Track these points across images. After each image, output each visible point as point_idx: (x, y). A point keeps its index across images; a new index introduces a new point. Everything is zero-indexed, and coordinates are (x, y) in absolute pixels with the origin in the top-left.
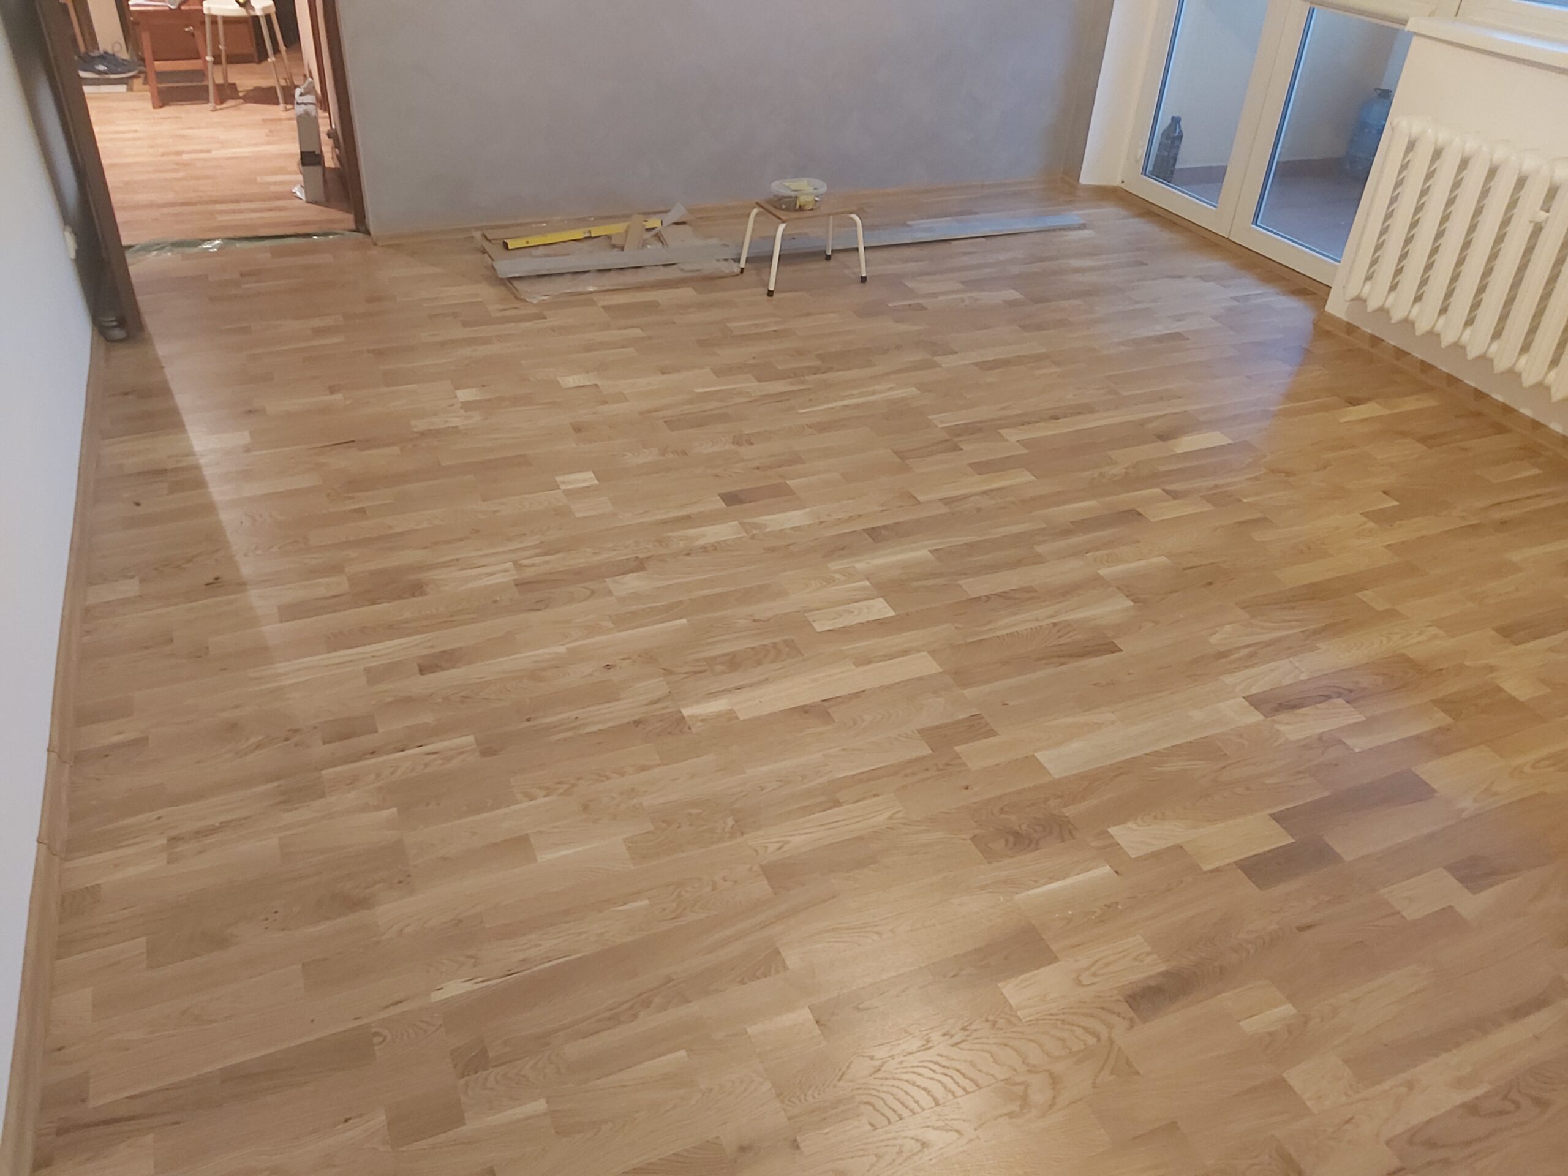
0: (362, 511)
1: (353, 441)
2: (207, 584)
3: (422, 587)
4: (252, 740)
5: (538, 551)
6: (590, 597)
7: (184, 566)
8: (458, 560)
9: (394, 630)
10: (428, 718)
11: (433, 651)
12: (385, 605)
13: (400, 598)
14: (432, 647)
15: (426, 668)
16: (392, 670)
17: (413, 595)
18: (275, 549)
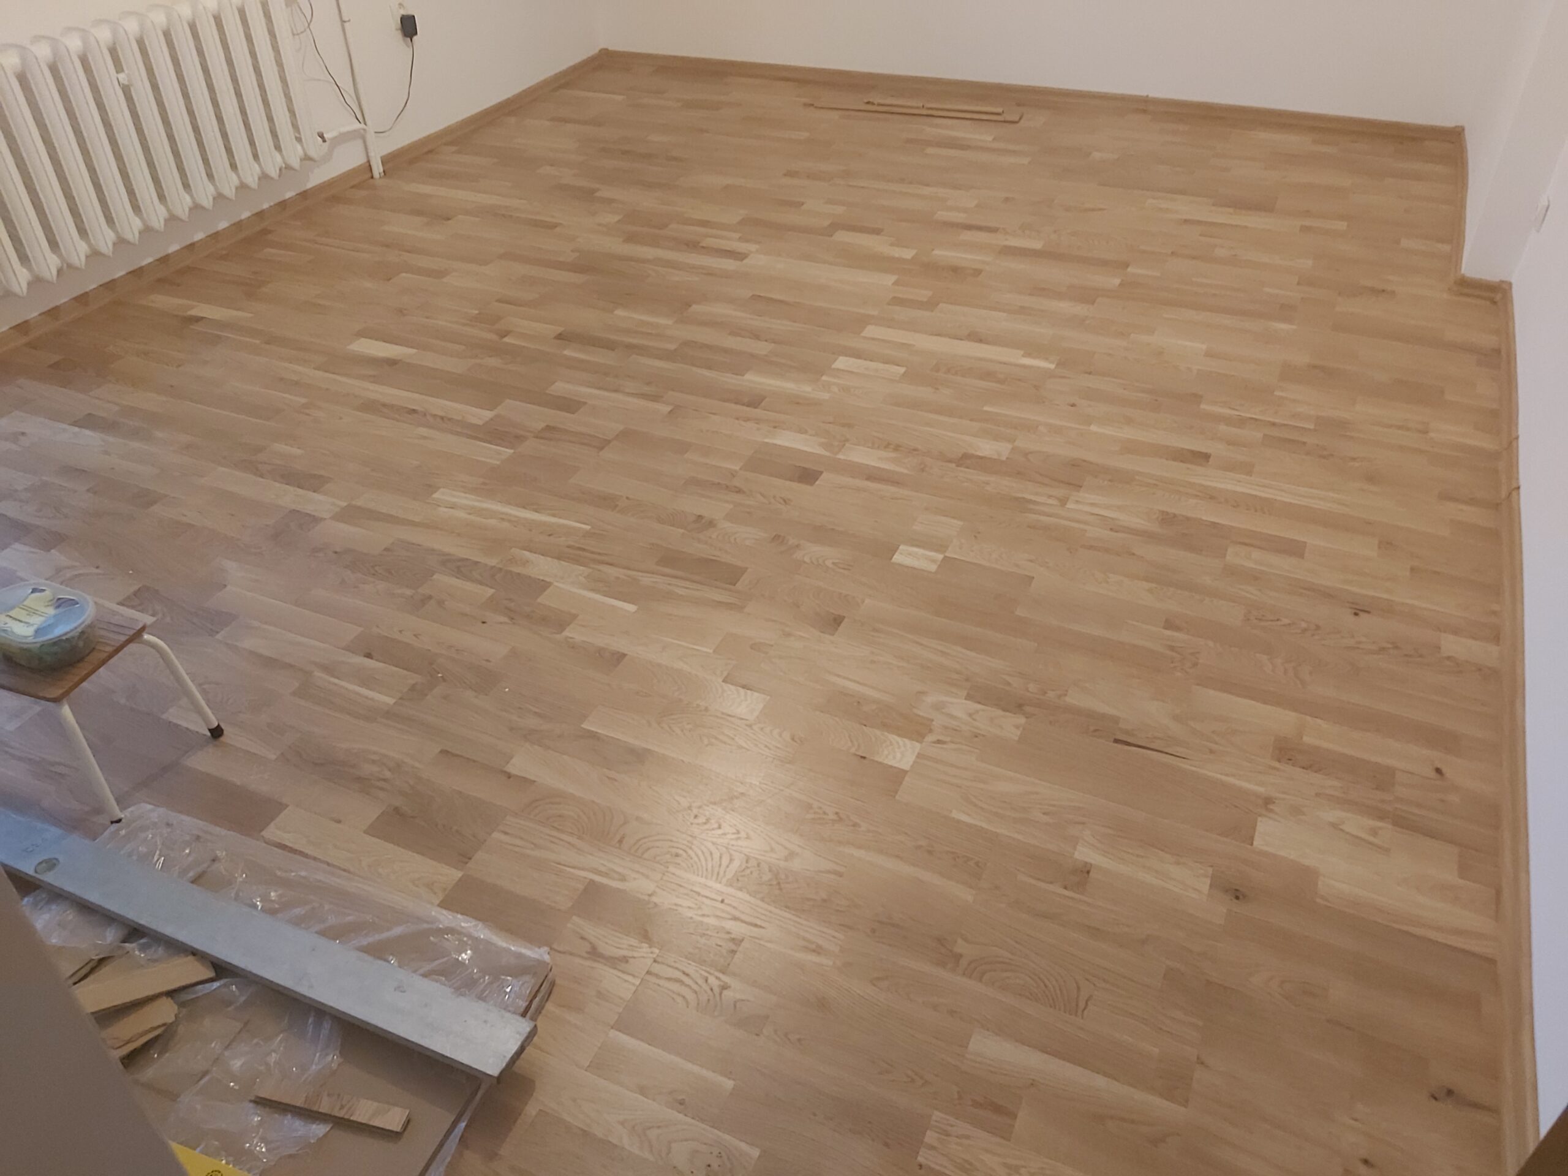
0: (1169, 625)
1: (1116, 741)
2: (1368, 612)
3: (1163, 519)
4: (1357, 464)
5: (1031, 506)
6: (1031, 453)
7: (1390, 646)
8: (1111, 529)
9: (1211, 496)
10: (1223, 428)
11: (1189, 466)
12: (1204, 518)
13: (1188, 519)
14: (1188, 469)
15: (1203, 458)
16: (1230, 467)
17: (1175, 516)
18: (1286, 621)
